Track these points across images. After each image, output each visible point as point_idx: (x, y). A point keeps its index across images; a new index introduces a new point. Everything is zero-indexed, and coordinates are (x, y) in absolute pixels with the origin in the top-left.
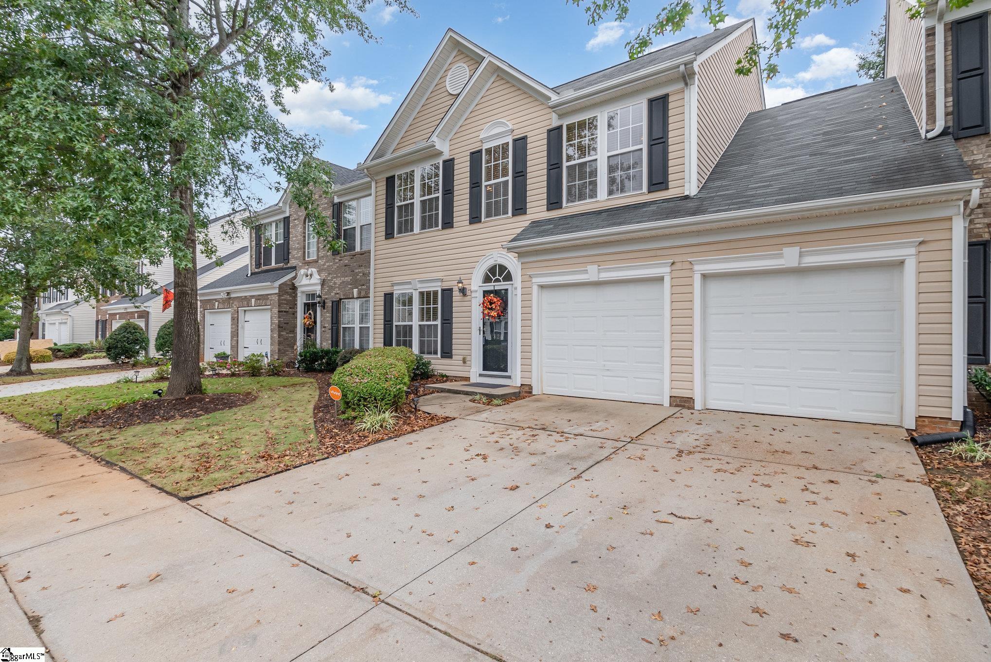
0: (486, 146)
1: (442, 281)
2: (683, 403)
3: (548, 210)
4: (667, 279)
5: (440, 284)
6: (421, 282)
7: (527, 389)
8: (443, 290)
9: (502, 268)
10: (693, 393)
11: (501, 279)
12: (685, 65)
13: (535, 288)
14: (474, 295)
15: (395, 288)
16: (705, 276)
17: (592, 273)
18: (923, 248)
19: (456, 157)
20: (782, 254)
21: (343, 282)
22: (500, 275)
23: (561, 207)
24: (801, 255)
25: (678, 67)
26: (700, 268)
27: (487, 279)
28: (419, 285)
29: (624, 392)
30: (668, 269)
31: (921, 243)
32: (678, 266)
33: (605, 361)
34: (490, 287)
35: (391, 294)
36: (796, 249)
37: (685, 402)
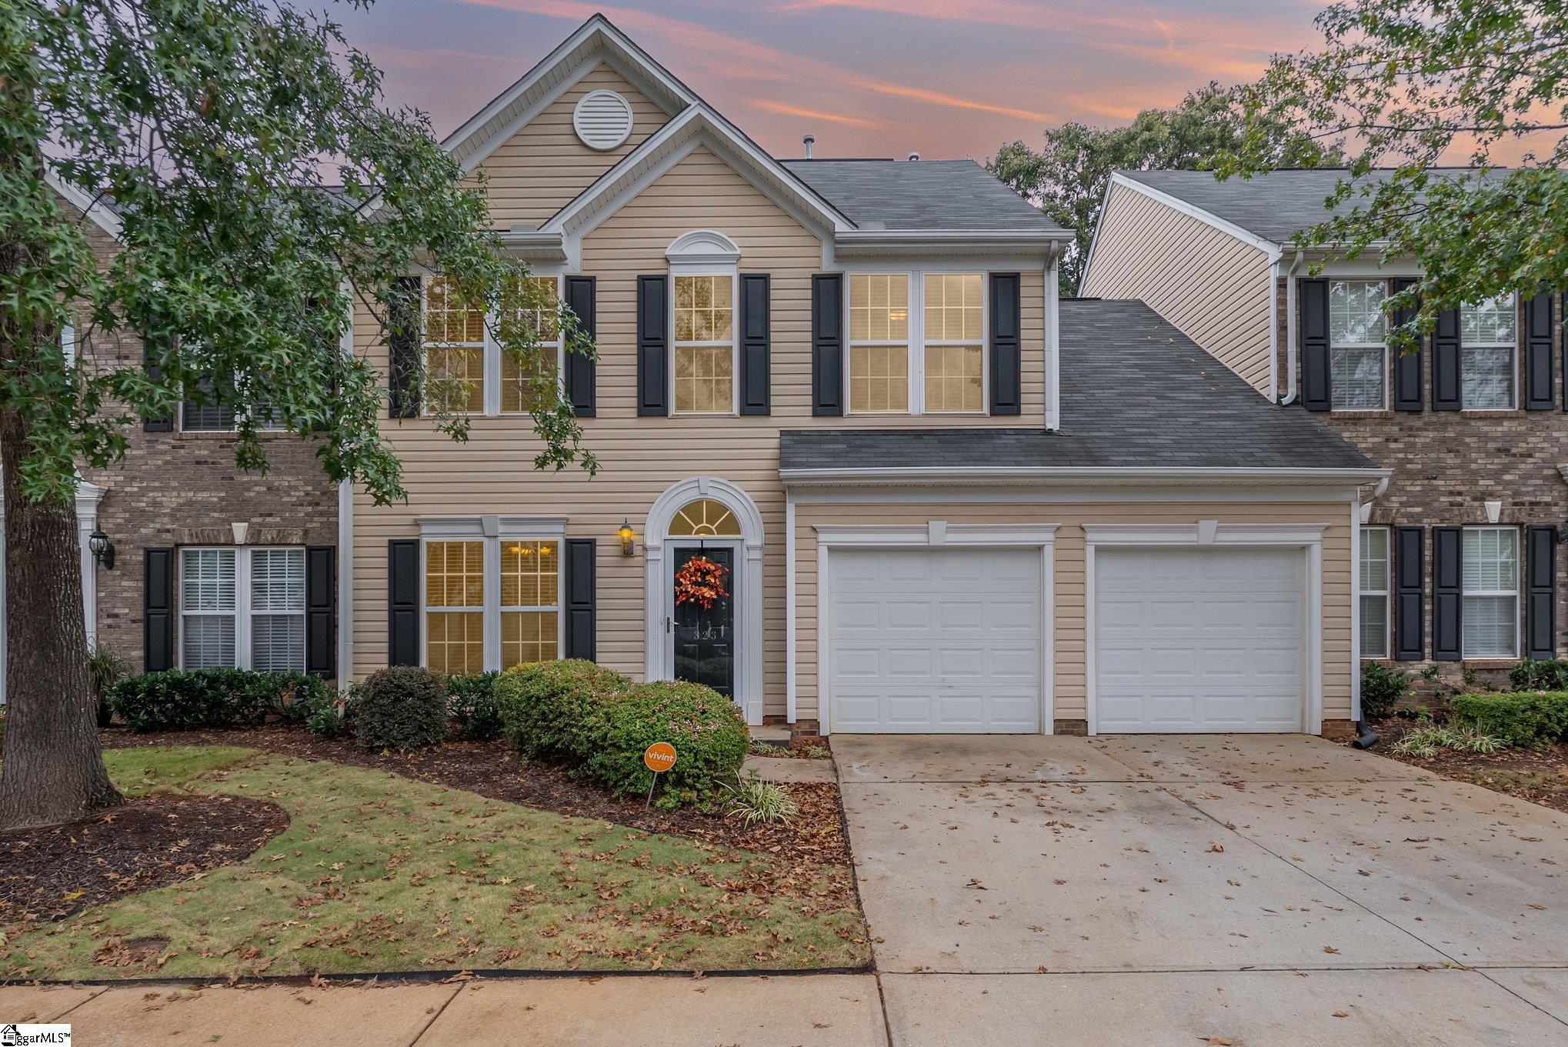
0: (675, 272)
1: (566, 522)
2: (1072, 727)
3: (815, 415)
4: (1049, 551)
5: (560, 528)
6: (507, 521)
7: (806, 727)
8: (570, 544)
9: (717, 509)
10: (1086, 714)
11: (713, 528)
12: (1060, 241)
13: (823, 552)
14: (650, 555)
15: (424, 529)
16: (1100, 550)
17: (940, 533)
18: (1329, 534)
19: (599, 275)
20: (1197, 527)
21: (190, 503)
22: (711, 521)
23: (840, 414)
24: (1219, 530)
25: (1050, 241)
26: (1095, 538)
27: (678, 526)
28: (501, 529)
29: (977, 720)
30: (1050, 536)
31: (1328, 528)
32: (1064, 533)
33: (944, 673)
34: (691, 541)
35: (415, 544)
36: (1214, 523)
37: (1073, 726)
